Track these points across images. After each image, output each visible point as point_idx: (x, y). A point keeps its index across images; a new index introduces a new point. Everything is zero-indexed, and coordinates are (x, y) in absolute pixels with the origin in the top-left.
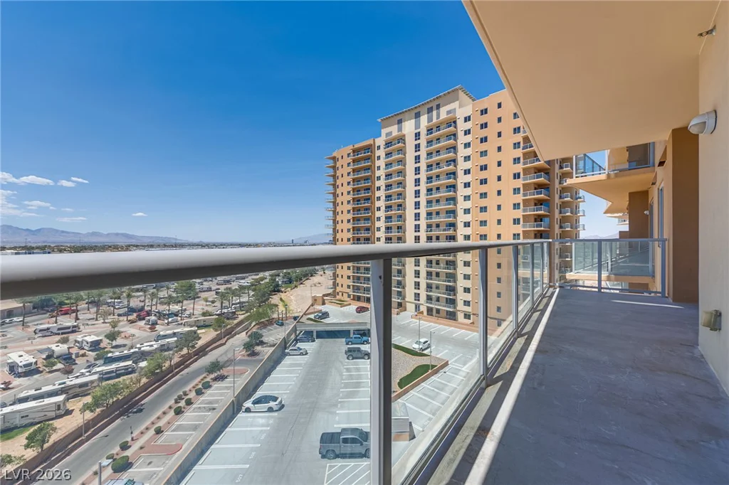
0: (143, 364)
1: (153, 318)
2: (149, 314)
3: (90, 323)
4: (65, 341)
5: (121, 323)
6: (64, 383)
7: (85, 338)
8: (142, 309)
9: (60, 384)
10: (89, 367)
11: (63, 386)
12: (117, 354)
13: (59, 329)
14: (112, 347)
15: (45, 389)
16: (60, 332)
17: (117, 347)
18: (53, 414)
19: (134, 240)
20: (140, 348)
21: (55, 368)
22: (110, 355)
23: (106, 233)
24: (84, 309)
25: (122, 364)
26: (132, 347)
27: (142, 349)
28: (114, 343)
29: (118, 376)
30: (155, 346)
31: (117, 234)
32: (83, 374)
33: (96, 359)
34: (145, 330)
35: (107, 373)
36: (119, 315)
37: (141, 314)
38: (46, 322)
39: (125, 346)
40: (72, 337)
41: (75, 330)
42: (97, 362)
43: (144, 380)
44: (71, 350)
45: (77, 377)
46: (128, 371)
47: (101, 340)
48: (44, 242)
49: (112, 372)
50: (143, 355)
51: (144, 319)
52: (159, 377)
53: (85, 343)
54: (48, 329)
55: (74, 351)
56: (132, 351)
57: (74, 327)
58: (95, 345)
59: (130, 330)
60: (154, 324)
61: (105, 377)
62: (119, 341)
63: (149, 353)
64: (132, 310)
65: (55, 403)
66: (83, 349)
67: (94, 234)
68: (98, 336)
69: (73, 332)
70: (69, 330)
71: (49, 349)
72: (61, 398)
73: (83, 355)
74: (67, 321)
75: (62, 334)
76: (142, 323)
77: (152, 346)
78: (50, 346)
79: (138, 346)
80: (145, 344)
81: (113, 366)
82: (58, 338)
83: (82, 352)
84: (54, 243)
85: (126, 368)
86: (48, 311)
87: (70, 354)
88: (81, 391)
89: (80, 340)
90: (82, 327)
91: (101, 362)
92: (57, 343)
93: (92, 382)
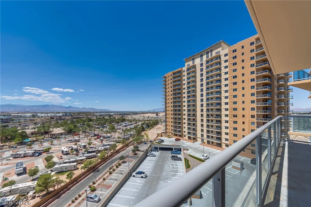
0: (99, 155)
1: (102, 138)
2: (101, 137)
3: (83, 139)
4: (76, 144)
5: (92, 140)
6: (76, 159)
7: (82, 144)
8: (98, 135)
9: (75, 159)
10: (83, 154)
11: (76, 160)
12: (91, 150)
13: (74, 140)
14: (90, 148)
15: (71, 160)
16: (75, 141)
17: (91, 148)
18: (73, 169)
19: (95, 110)
20: (98, 149)
21: (73, 153)
22: (89, 150)
23: (87, 108)
24: (81, 134)
25: (93, 154)
26: (95, 148)
27: (99, 149)
28: (90, 146)
29: (91, 158)
30: (103, 148)
31: (90, 108)
32: (81, 156)
33: (85, 152)
34: (99, 143)
35: (88, 157)
36: (92, 137)
37: (98, 136)
38: (70, 138)
39: (93, 147)
40: (78, 143)
41: (79, 141)
42: (85, 153)
43: (99, 160)
44: (78, 148)
45: (80, 157)
46: (94, 157)
47: (86, 145)
48: (70, 111)
49: (89, 156)
50: (99, 151)
51: (99, 138)
52: (104, 160)
53: (82, 146)
54: (71, 140)
55: (79, 148)
56: (96, 149)
57: (79, 140)
58: (85, 146)
59: (95, 142)
60: (102, 140)
61: (88, 158)
62: (92, 146)
63: (101, 151)
64: (95, 135)
65: (74, 165)
66: (81, 148)
67: (84, 108)
68: (85, 143)
69: (78, 141)
70: (77, 141)
71: (72, 147)
72: (75, 164)
73: (81, 150)
74: (76, 138)
75: (75, 142)
76: (98, 140)
77: (101, 148)
78: (72, 146)
79: (97, 148)
80: (100, 147)
81: (90, 154)
82: (74, 143)
83: (81, 149)
84: (72, 111)
85: (94, 155)
86: (71, 134)
87: (77, 149)
88: (80, 162)
89: (80, 144)
90: (81, 140)
91: (86, 152)
92: (74, 145)
93: (84, 159)
